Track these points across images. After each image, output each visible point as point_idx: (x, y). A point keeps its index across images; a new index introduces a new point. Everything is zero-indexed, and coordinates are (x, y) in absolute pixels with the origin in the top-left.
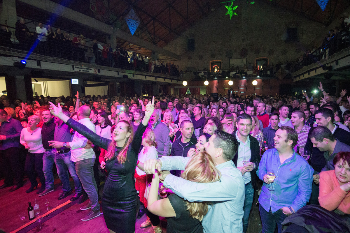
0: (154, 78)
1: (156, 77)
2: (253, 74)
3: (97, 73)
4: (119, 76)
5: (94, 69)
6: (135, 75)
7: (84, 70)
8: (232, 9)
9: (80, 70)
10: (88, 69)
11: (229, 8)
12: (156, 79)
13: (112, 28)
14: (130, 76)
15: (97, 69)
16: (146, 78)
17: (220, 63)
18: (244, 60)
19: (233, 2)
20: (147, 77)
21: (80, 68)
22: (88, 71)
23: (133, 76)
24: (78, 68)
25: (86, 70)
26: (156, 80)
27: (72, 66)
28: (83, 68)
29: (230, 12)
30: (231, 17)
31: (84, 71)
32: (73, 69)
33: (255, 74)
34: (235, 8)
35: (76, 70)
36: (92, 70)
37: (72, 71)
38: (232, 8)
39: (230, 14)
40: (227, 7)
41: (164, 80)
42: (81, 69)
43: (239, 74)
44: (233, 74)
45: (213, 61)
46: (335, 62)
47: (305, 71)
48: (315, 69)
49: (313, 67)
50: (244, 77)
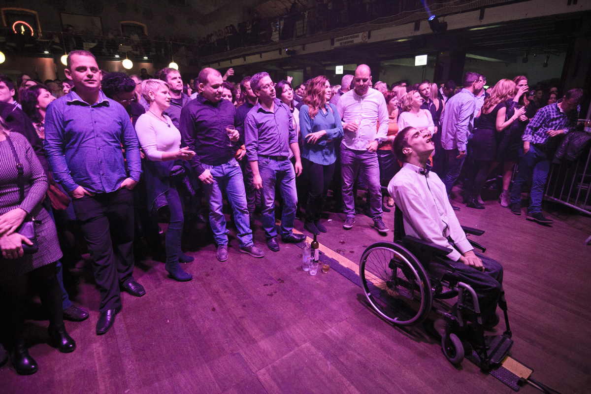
17: (33, 17)
18: (97, 21)
44: (92, 47)
45: (12, 8)
46: (300, 47)
47: (237, 55)
48: (260, 53)
49: (257, 50)
50: (117, 56)
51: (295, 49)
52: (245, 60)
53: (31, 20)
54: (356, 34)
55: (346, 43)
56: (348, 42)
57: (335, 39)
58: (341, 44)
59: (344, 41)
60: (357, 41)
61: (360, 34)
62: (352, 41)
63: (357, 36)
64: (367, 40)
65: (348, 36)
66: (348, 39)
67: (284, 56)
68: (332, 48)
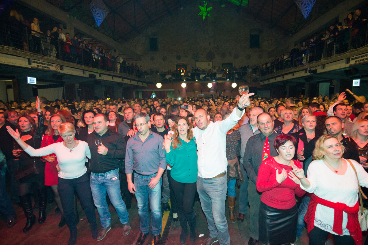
0: (121, 79)
1: (123, 78)
3: (59, 70)
4: (84, 76)
5: (55, 65)
7: (43, 65)
8: (207, 10)
9: (37, 66)
10: (48, 65)
11: (203, 9)
12: (123, 80)
13: (68, 15)
15: (59, 66)
16: (113, 79)
18: (211, 63)
19: (207, 3)
20: (113, 77)
21: (38, 63)
22: (48, 67)
23: (100, 76)
24: (36, 62)
25: (45, 66)
26: (122, 82)
27: (27, 60)
28: (41, 63)
29: (204, 13)
30: (204, 18)
31: (42, 67)
32: (30, 64)
34: (209, 9)
35: (34, 65)
36: (52, 66)
37: (29, 66)
38: (207, 8)
39: (203, 15)
40: (200, 7)
42: (40, 65)
43: (208, 77)
44: (203, 77)
45: (179, 63)
46: (320, 66)
47: (279, 74)
48: (293, 73)
49: (291, 71)
50: (214, 80)
51: (316, 68)
52: (283, 78)
53: (185, 66)
55: (361, 60)
57: (351, 58)
58: (356, 62)
62: (367, 59)
65: (364, 55)
66: (363, 57)
67: (308, 74)
68: (348, 65)
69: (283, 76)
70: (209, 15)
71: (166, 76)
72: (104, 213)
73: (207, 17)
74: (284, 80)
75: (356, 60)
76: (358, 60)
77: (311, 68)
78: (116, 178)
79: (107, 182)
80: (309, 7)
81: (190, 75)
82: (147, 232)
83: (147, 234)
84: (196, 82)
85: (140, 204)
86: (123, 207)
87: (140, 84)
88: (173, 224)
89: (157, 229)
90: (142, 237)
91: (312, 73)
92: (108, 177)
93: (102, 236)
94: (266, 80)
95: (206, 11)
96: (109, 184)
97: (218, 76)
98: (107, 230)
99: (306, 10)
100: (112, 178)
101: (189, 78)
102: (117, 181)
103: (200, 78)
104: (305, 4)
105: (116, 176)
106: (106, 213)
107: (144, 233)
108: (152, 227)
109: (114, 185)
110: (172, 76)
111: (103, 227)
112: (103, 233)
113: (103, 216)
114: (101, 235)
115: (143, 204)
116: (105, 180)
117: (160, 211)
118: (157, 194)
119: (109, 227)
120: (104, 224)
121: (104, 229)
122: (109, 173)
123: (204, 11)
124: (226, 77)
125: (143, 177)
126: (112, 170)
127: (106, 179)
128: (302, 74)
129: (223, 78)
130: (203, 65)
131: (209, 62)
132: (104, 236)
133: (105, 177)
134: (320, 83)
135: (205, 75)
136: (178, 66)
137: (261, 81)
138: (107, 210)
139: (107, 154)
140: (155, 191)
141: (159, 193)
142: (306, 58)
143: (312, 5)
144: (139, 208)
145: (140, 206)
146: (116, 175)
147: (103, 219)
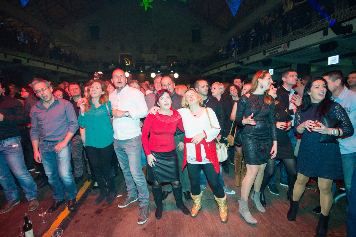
0: (56, 67)
1: (58, 66)
2: (167, 69)
6: (30, 61)
12: (58, 68)
14: (24, 62)
16: (45, 66)
17: (131, 56)
18: (156, 55)
20: (46, 64)
23: (28, 62)
26: (57, 70)
29: (146, 3)
30: (146, 9)
33: (169, 69)
34: (151, 0)
39: (145, 5)
41: (68, 71)
43: (153, 68)
44: (148, 68)
45: (123, 53)
46: (246, 58)
47: (216, 67)
48: (226, 65)
49: (224, 63)
50: (159, 71)
51: (243, 60)
52: (219, 69)
53: (130, 58)
54: (280, 46)
55: (273, 53)
56: (275, 52)
57: (266, 51)
58: (270, 54)
59: (272, 51)
60: (280, 50)
61: (283, 45)
62: (277, 51)
63: (281, 47)
64: (287, 49)
65: (275, 48)
66: (274, 50)
67: (237, 65)
68: (264, 57)
69: (219, 67)
70: (150, 6)
71: (109, 66)
72: (9, 185)
73: (148, 8)
74: (220, 71)
75: (270, 52)
76: (271, 52)
77: (239, 60)
78: (18, 145)
79: (5, 150)
80: (236, 6)
81: (134, 66)
82: (61, 199)
83: (61, 202)
84: (141, 73)
85: (48, 172)
86: (28, 178)
87: (79, 73)
88: (93, 191)
89: (71, 194)
90: (56, 204)
91: (240, 65)
92: (6, 145)
93: (6, 209)
94: (206, 72)
95: (147, 2)
96: (8, 152)
97: (163, 67)
98: (14, 204)
99: (235, 9)
100: (11, 146)
101: (134, 69)
102: (18, 148)
103: (145, 69)
104: (233, 3)
105: (17, 144)
106: (12, 185)
107: (57, 201)
108: (66, 193)
109: (15, 152)
110: (116, 66)
111: (9, 201)
112: (8, 206)
113: (7, 189)
114: (4, 208)
115: (52, 171)
116: (3, 148)
117: (71, 178)
118: (65, 160)
119: (17, 201)
120: (9, 197)
121: (10, 203)
122: (7, 140)
123: (146, 2)
124: (171, 69)
125: (49, 142)
126: (11, 137)
127: (4, 146)
128: (233, 65)
129: (167, 70)
130: (148, 56)
131: (154, 54)
132: (8, 209)
133: (3, 145)
134: (249, 75)
135: (150, 66)
136: (122, 57)
137: (202, 73)
138: (12, 181)
139: (3, 120)
140: (62, 156)
141: (67, 159)
142: (235, 51)
143: (239, 5)
144: (48, 176)
145: (48, 175)
146: (17, 142)
147: (8, 192)
